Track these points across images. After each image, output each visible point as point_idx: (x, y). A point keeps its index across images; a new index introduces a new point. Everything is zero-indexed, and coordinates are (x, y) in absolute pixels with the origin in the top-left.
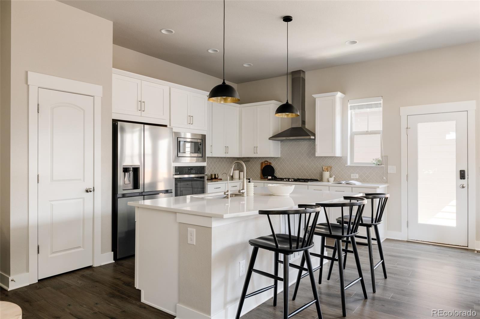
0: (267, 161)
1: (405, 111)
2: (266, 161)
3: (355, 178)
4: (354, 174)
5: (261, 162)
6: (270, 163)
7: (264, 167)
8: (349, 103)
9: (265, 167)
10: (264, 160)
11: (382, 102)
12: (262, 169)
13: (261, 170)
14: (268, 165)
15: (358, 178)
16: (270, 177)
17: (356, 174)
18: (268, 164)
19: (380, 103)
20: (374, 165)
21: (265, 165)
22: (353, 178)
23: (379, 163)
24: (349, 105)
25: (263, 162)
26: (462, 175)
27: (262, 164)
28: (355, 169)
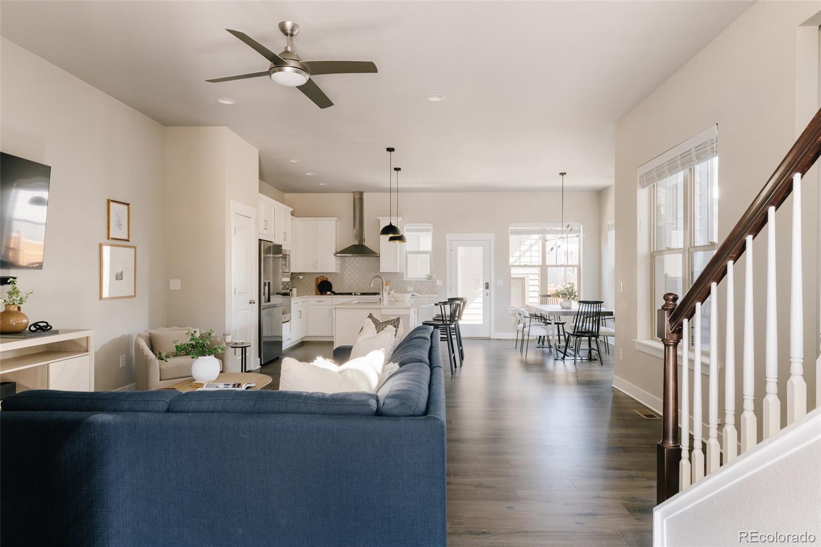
0: (324, 277)
1: (449, 237)
2: (322, 277)
5: (316, 277)
6: (327, 278)
7: (320, 282)
8: (405, 226)
9: (321, 282)
10: (319, 276)
11: (432, 228)
13: (317, 285)
14: (324, 281)
15: (413, 290)
16: (329, 293)
18: (325, 279)
19: (431, 229)
20: (425, 280)
21: (321, 280)
22: (409, 290)
23: (430, 278)
24: (405, 228)
25: (319, 278)
26: (487, 286)
27: (317, 279)
28: (410, 282)
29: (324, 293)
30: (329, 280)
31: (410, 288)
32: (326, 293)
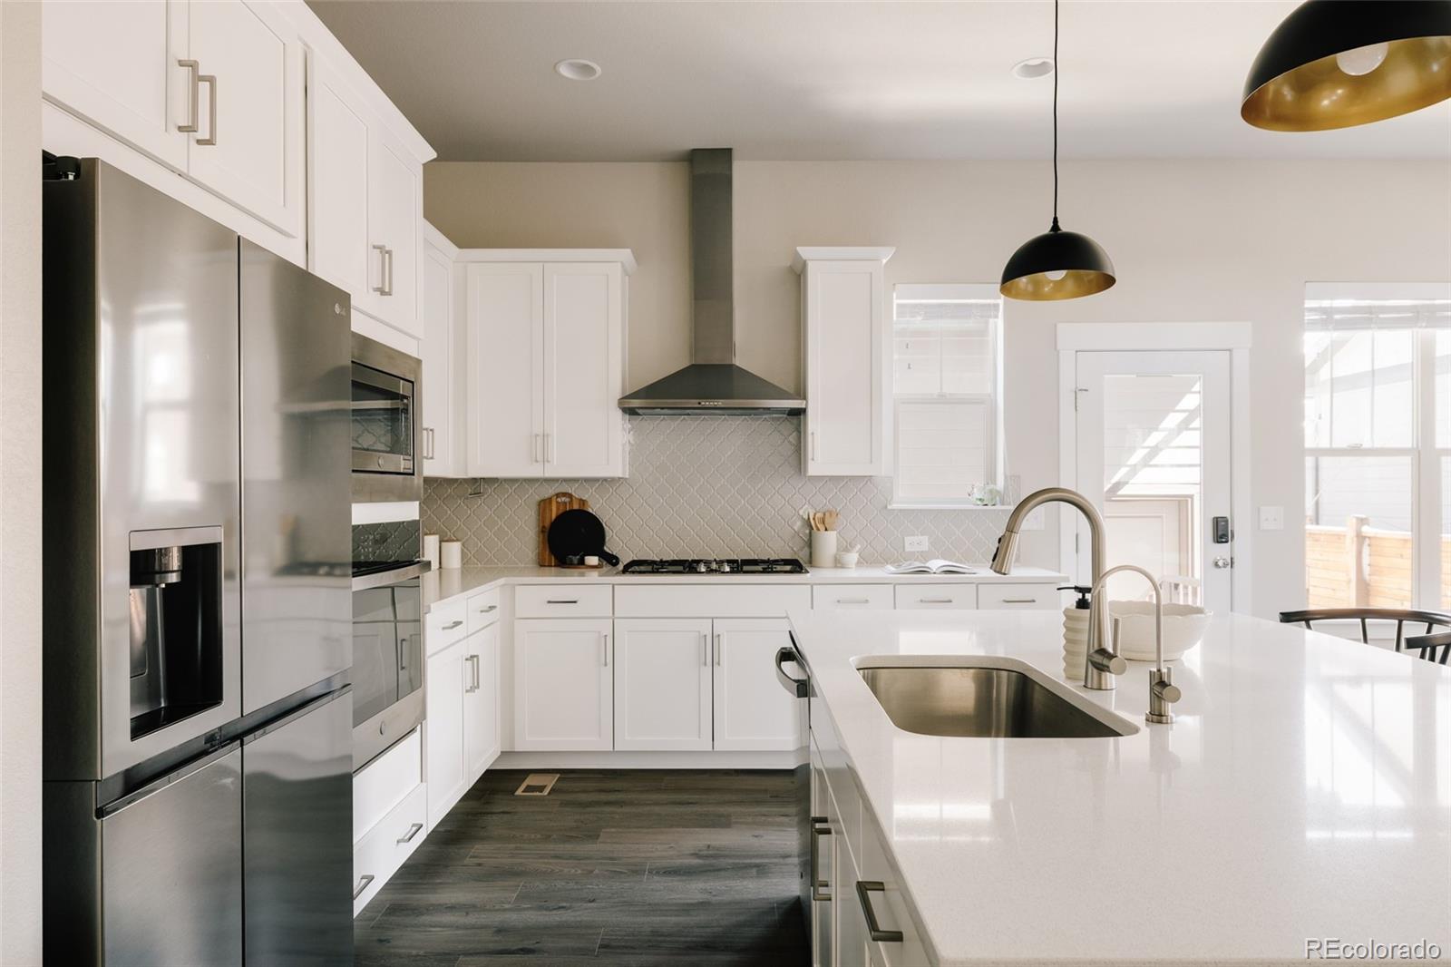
0: (570, 496)
2: (565, 494)
3: (916, 548)
4: (913, 535)
5: (538, 498)
6: (583, 502)
7: (554, 517)
8: (895, 295)
9: (558, 518)
10: (549, 492)
11: (1000, 301)
12: (547, 524)
13: (542, 531)
14: (572, 511)
15: (927, 549)
16: (592, 560)
17: (922, 535)
18: (576, 507)
19: (997, 306)
20: (976, 507)
21: (558, 509)
22: (913, 550)
24: (896, 302)
25: (550, 499)
26: (1221, 532)
27: (544, 504)
28: (916, 518)
29: (575, 559)
30: (593, 508)
31: (915, 539)
32: (582, 562)
